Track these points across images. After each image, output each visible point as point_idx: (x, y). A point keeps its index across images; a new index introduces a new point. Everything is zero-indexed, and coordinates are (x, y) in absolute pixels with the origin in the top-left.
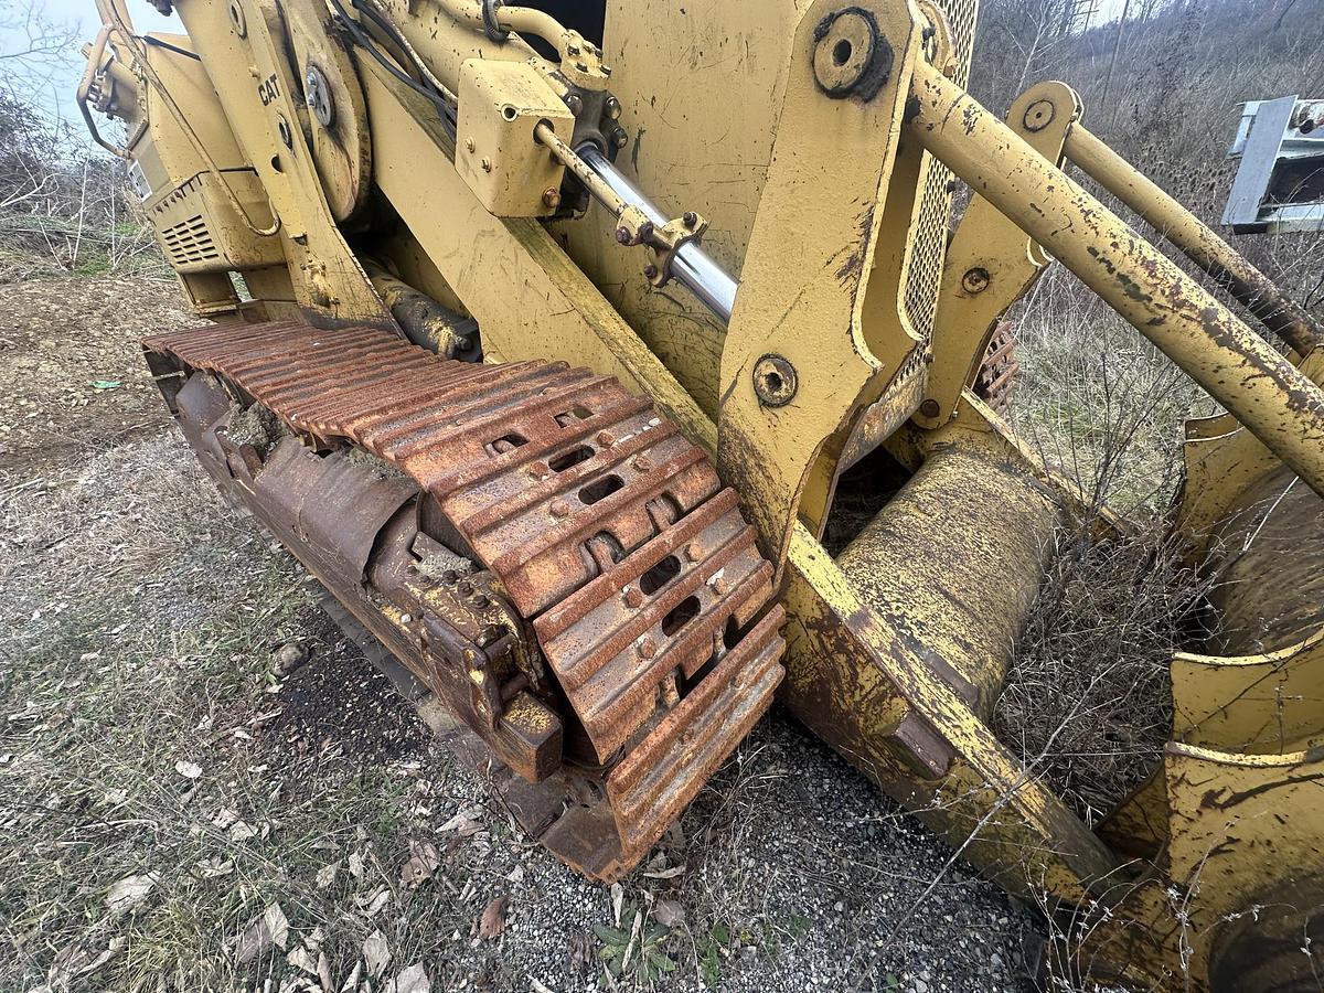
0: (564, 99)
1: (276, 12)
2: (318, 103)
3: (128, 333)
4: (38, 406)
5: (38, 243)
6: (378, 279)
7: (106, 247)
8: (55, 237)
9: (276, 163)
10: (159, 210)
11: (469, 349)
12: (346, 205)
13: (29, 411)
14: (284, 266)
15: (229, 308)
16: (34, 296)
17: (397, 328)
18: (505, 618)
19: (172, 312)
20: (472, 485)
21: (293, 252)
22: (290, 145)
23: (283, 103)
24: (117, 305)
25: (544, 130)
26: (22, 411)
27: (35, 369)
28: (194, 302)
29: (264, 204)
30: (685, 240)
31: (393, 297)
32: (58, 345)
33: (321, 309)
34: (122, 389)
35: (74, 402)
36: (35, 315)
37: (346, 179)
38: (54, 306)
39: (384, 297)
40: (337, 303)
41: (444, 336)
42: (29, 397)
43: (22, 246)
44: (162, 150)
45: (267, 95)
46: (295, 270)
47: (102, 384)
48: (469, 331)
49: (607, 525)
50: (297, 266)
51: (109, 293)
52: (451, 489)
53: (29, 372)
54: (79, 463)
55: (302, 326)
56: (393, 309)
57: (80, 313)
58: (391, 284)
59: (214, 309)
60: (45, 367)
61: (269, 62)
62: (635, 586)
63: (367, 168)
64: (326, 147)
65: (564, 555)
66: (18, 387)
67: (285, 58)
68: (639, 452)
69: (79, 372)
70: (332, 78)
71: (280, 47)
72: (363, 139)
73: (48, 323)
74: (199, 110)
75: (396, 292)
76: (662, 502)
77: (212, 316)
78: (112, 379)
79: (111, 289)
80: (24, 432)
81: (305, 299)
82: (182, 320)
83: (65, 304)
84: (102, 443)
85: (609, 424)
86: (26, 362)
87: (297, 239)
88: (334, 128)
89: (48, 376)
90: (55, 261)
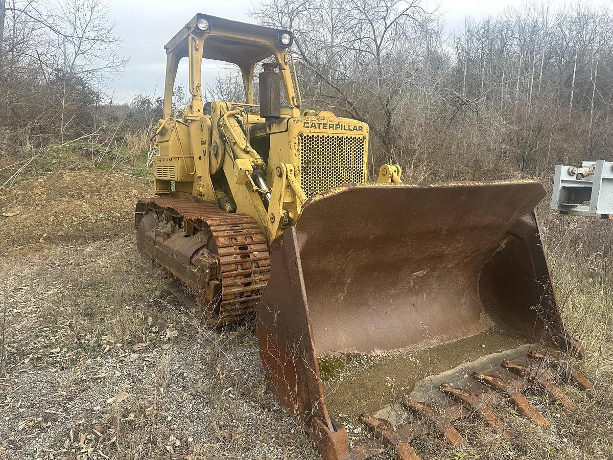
0: (252, 166)
1: (211, 126)
2: (214, 149)
3: (115, 197)
4: (78, 220)
5: (88, 155)
6: (217, 191)
7: (112, 159)
8: (95, 152)
9: (200, 158)
10: (160, 161)
11: (234, 210)
12: (214, 171)
13: (75, 221)
14: (192, 183)
15: (167, 192)
16: (86, 177)
17: (217, 204)
18: (217, 261)
19: (134, 191)
20: (216, 225)
21: (196, 180)
22: (205, 155)
23: (206, 146)
24: (114, 185)
25: (247, 172)
26: (73, 221)
27: (81, 206)
28: (157, 189)
29: (193, 166)
30: (268, 193)
31: (219, 196)
32: (91, 198)
33: (199, 197)
34: (107, 219)
35: (90, 221)
36: (85, 185)
37: (216, 165)
38: (93, 182)
39: (217, 196)
40: (204, 196)
41: (228, 207)
42: (76, 216)
43: (83, 155)
44: (170, 149)
45: (203, 143)
46: (195, 185)
47: (101, 216)
48: (235, 207)
49: (236, 237)
50: (196, 184)
51: (113, 179)
52: (212, 225)
53: (78, 207)
54: (86, 243)
55: (190, 200)
56: (218, 200)
57: (101, 186)
58: (220, 192)
59: (162, 192)
60: (84, 205)
61: (206, 137)
62: (238, 247)
63: (221, 164)
64: (213, 158)
65: (226, 238)
66: (74, 212)
67: (210, 136)
68: (249, 229)
69: (95, 209)
70: (218, 145)
71: (209, 133)
72: (222, 158)
73: (89, 189)
74: (183, 139)
75: (221, 194)
76: (249, 238)
77: (160, 195)
78: (105, 214)
79: (114, 178)
80: (71, 229)
81: (195, 193)
82: (136, 194)
83: (97, 182)
84: (95, 238)
85: (245, 224)
86: (79, 203)
87: (199, 177)
88: (216, 155)
89: (84, 209)
90: (92, 163)
